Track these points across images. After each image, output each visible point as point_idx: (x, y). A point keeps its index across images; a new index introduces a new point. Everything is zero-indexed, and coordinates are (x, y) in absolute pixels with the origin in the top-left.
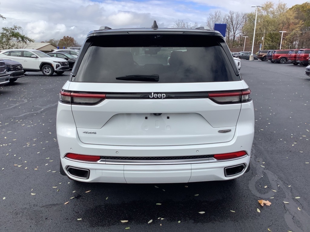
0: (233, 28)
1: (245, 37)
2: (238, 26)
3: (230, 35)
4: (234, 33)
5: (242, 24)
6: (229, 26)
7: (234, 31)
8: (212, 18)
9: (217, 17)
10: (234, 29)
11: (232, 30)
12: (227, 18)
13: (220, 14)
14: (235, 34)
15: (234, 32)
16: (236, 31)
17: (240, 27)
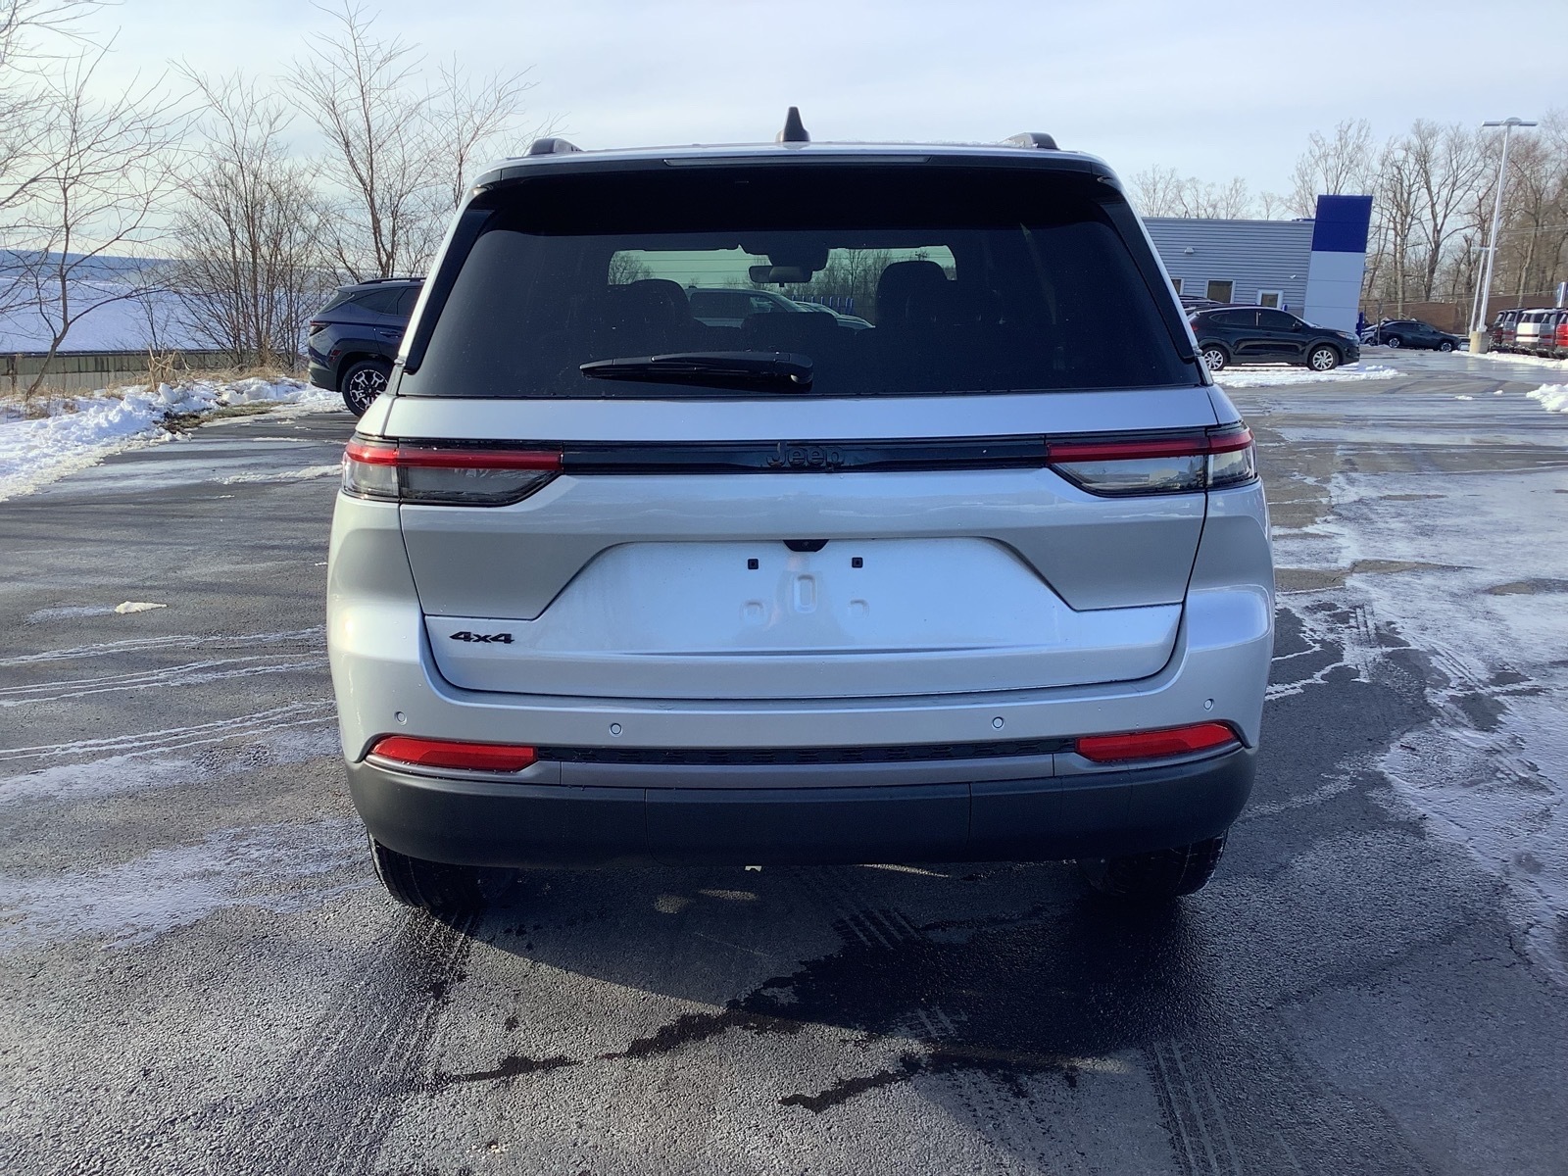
0: (1433, 204)
2: (1458, 193)
3: (1412, 237)
4: (1437, 231)
6: (1406, 195)
7: (1434, 218)
8: (1325, 156)
9: (1350, 148)
10: (1433, 210)
11: (1427, 214)
12: (1400, 154)
13: (1363, 133)
14: (1439, 232)
15: (1436, 225)
16: (1445, 216)
17: (1465, 202)
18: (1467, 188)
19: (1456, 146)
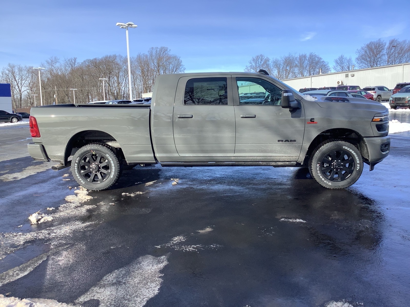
0: (18, 84)
1: (34, 95)
2: (23, 82)
3: (15, 93)
4: (20, 91)
5: (27, 79)
10: (18, 86)
11: (17, 87)
12: (7, 72)
16: (21, 87)
17: (26, 84)
18: (25, 80)
19: (20, 70)
